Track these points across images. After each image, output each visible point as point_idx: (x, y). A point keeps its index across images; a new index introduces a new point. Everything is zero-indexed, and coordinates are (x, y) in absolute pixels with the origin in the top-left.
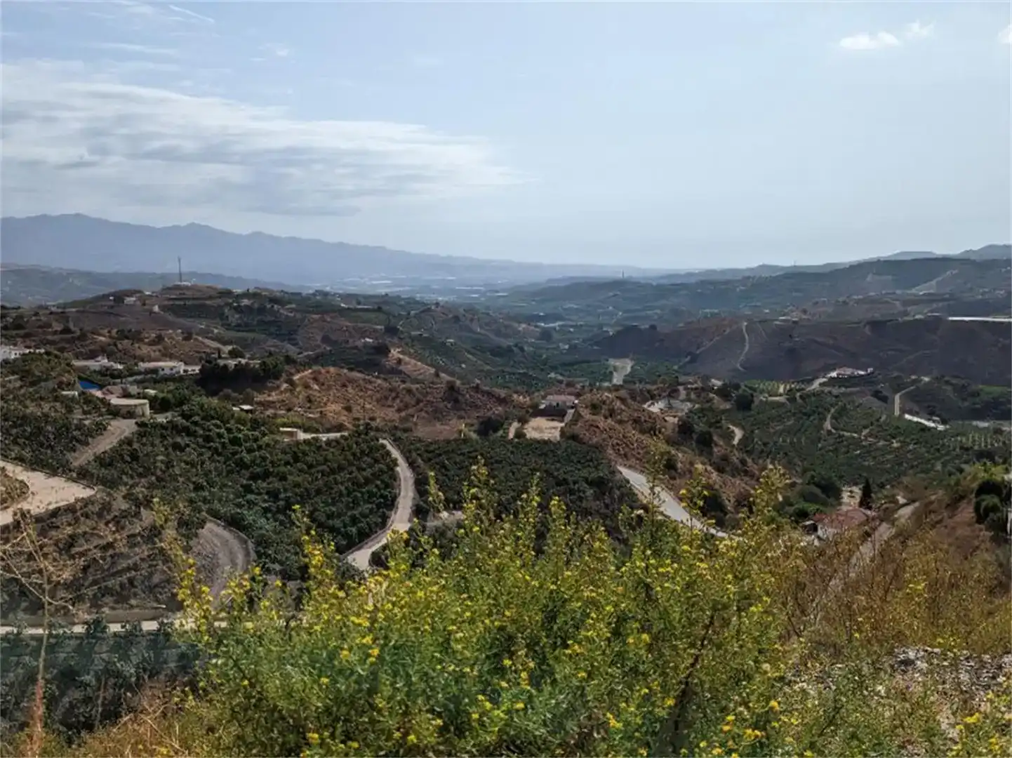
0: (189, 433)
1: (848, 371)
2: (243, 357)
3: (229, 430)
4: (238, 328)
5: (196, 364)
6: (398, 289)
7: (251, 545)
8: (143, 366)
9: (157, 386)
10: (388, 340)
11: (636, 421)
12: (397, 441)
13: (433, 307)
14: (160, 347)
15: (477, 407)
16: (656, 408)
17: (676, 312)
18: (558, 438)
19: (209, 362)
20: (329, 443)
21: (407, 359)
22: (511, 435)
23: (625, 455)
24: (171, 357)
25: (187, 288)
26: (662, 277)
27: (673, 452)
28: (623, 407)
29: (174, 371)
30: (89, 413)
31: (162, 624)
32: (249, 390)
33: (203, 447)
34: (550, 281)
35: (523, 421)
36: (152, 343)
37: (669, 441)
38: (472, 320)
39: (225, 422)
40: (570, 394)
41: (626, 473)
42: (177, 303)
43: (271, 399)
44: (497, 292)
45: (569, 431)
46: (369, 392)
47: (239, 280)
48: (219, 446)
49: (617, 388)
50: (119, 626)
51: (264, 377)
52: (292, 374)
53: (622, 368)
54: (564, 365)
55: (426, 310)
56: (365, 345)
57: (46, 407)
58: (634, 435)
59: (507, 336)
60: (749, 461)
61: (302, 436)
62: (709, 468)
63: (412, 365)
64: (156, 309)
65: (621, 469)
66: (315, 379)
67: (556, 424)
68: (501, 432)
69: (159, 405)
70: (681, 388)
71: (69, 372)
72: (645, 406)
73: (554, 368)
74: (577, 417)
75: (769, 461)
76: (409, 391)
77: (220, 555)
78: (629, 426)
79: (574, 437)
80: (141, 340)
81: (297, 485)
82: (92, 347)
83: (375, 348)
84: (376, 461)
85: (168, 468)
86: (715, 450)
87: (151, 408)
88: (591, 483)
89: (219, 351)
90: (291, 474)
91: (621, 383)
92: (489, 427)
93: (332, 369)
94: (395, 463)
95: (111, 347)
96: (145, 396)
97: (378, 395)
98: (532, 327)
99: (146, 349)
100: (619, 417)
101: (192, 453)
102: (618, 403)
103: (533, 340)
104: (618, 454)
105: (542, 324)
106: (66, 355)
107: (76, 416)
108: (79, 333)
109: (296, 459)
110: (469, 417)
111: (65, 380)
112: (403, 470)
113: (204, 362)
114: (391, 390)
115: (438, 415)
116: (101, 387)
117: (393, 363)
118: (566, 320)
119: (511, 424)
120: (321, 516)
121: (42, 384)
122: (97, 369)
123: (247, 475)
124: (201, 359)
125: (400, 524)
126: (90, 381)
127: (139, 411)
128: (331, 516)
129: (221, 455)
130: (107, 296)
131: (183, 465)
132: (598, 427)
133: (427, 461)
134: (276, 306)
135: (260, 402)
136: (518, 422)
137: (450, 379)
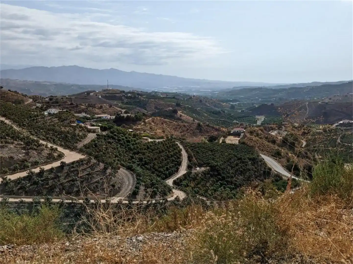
0: (113, 138)
1: (346, 121)
2: (129, 113)
3: (126, 138)
4: (127, 103)
5: (113, 116)
6: (180, 91)
7: (135, 176)
8: (97, 116)
9: (102, 123)
10: (177, 108)
12: (182, 143)
13: (193, 97)
14: (101, 110)
15: (208, 132)
16: (274, 133)
17: (280, 99)
18: (238, 144)
19: (118, 115)
20: (159, 142)
21: (183, 115)
22: (221, 142)
23: (262, 150)
24: (105, 113)
25: (110, 90)
26: (276, 86)
27: (280, 149)
28: (262, 133)
29: (107, 117)
30: (81, 131)
31: (107, 201)
32: (131, 124)
33: (117, 143)
34: (234, 87)
35: (225, 137)
36: (99, 108)
37: (279, 146)
38: (206, 102)
39: (125, 135)
40: (242, 128)
41: (263, 156)
42: (107, 95)
43: (138, 128)
44: (215, 92)
45: (241, 141)
46: (171, 126)
47: (127, 87)
48: (123, 143)
50: (94, 200)
51: (135, 120)
52: (145, 120)
53: (261, 119)
54: (239, 117)
55: (190, 98)
56: (169, 110)
57: (67, 129)
58: (266, 143)
59: (218, 108)
60: (308, 153)
61: (150, 140)
62: (293, 155)
63: (185, 117)
64: (100, 97)
65: (260, 154)
66: (153, 121)
67: (237, 138)
68: (217, 141)
69: (103, 129)
70: (283, 126)
71: (73, 118)
72: (270, 132)
73: (236, 119)
74: (245, 136)
75: (316, 153)
76: (184, 126)
77: (125, 179)
78: (264, 140)
79: (244, 143)
80: (95, 107)
81: (148, 156)
82: (80, 110)
83: (172, 111)
84: (175, 149)
85: (106, 150)
86: (296, 149)
87: (101, 130)
88: (250, 159)
89: (121, 111)
90: (146, 153)
91: (260, 124)
92: (212, 139)
93: (158, 118)
94: (181, 150)
95: (86, 110)
96: (99, 126)
97: (174, 127)
98: (227, 104)
99: (97, 110)
100: (260, 136)
101: (114, 145)
102: (260, 131)
103: (228, 109)
104: (260, 150)
105: (231, 103)
106: (73, 112)
107: (77, 132)
108: (76, 105)
109: (148, 148)
110: (205, 135)
111: (72, 120)
112: (184, 153)
113: (116, 115)
114: (178, 125)
115: (194, 134)
116: (83, 123)
117: (179, 116)
118: (239, 102)
119: (220, 138)
120: (156, 167)
121: (65, 121)
122: (82, 116)
123: (132, 153)
124: (115, 114)
125: (183, 171)
126: (80, 121)
127: (97, 131)
128: (160, 167)
129: (123, 146)
130: (84, 93)
131: (111, 149)
132: (252, 140)
133: (192, 150)
134: (139, 96)
135: (135, 129)
136: (223, 137)
137: (198, 122)
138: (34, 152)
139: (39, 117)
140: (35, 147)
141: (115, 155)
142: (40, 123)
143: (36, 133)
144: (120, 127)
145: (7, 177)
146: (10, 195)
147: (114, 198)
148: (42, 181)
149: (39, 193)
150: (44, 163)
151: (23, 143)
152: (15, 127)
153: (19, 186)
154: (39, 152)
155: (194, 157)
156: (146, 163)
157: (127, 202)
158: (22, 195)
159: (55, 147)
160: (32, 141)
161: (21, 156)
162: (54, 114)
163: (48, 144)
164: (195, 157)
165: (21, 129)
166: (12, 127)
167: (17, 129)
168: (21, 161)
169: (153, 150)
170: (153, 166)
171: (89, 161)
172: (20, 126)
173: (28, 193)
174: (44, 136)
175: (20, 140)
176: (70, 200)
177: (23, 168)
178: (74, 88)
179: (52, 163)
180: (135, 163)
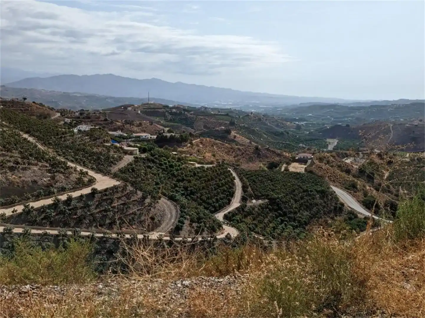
0: (153, 162)
2: (173, 133)
3: (169, 162)
4: (171, 121)
5: (154, 135)
6: (235, 107)
7: (178, 207)
8: (134, 135)
9: (141, 143)
11: (339, 166)
12: (235, 170)
13: (250, 114)
14: (140, 127)
15: (267, 157)
16: (348, 161)
17: (358, 119)
18: (304, 172)
19: (160, 134)
20: (207, 169)
21: (238, 136)
22: (283, 169)
23: (334, 181)
24: (145, 132)
25: (151, 104)
26: (353, 104)
27: (356, 181)
28: (334, 160)
29: (146, 137)
30: (116, 152)
31: (145, 236)
32: (175, 146)
33: (159, 168)
34: (301, 104)
35: (288, 164)
36: (138, 126)
37: (354, 176)
38: (266, 120)
39: (168, 158)
40: (309, 153)
41: (334, 189)
42: (148, 110)
43: (183, 150)
44: (278, 108)
45: (309, 169)
46: (223, 149)
47: (171, 101)
48: (165, 168)
49: (331, 152)
50: (129, 235)
51: (181, 141)
52: (192, 140)
53: (333, 143)
54: (306, 141)
55: (247, 115)
56: (222, 130)
57: (100, 149)
58: (338, 172)
59: (281, 128)
60: (391, 186)
61: (197, 165)
62: (372, 189)
63: (240, 138)
64: (139, 112)
65: (332, 186)
66: (201, 143)
67: (303, 166)
68: (278, 168)
69: (142, 150)
70: (360, 153)
71: (107, 136)
72: (344, 160)
73: (302, 142)
74: (313, 163)
75: (400, 187)
76: (239, 149)
77: (166, 211)
78: (336, 168)
79: (311, 172)
80: (133, 124)
81: (195, 185)
82: (115, 127)
83: (225, 130)
84: (227, 177)
85: (145, 175)
86: (375, 181)
87: (139, 151)
88: (318, 192)
89: (163, 130)
90: (193, 180)
91: (332, 149)
92: (273, 166)
93: (208, 139)
94: (234, 178)
95: (123, 127)
96: (137, 147)
97: (226, 150)
98: (292, 124)
99: (135, 129)
100: (331, 164)
101: (155, 170)
102: (332, 158)
103: (293, 130)
104: (331, 180)
105: (297, 123)
106: (106, 129)
107: (112, 153)
108: (110, 121)
109: (195, 174)
110: (264, 161)
111: (106, 139)
112: (237, 182)
113: (158, 134)
114: (231, 148)
115: (250, 160)
116: (119, 142)
117: (232, 137)
118: (308, 121)
119: (282, 165)
120: (204, 198)
121: (98, 140)
122: (117, 135)
123: (176, 180)
124: (156, 133)
125: (235, 204)
126: (115, 140)
127: (135, 152)
128: (208, 198)
129: (166, 171)
130: (121, 107)
131: (151, 174)
132: (322, 168)
133: (247, 178)
134: (186, 113)
135: (179, 151)
136: (286, 164)
137: (256, 144)
138: (61, 175)
139: (68, 135)
140: (62, 170)
141: (155, 182)
142: (68, 142)
143: (64, 153)
144: (162, 149)
145: (29, 205)
146: (32, 225)
147: (153, 233)
148: (70, 210)
149: (66, 225)
150: (73, 189)
151: (48, 165)
152: (40, 146)
153: (43, 215)
154: (67, 175)
155: (249, 187)
156: (192, 193)
157: (168, 238)
158: (46, 226)
159: (85, 170)
160: (59, 162)
161: (46, 180)
162: (85, 131)
163: (77, 166)
164: (251, 187)
165: (46, 148)
166: (36, 146)
167: (42, 148)
168: (45, 187)
169: (200, 178)
170: (201, 197)
171: (124, 188)
172: (44, 144)
173: (52, 225)
174: (73, 157)
175: (45, 161)
176: (101, 233)
177: (49, 194)
178: (109, 101)
179: (81, 190)
180: (179, 192)
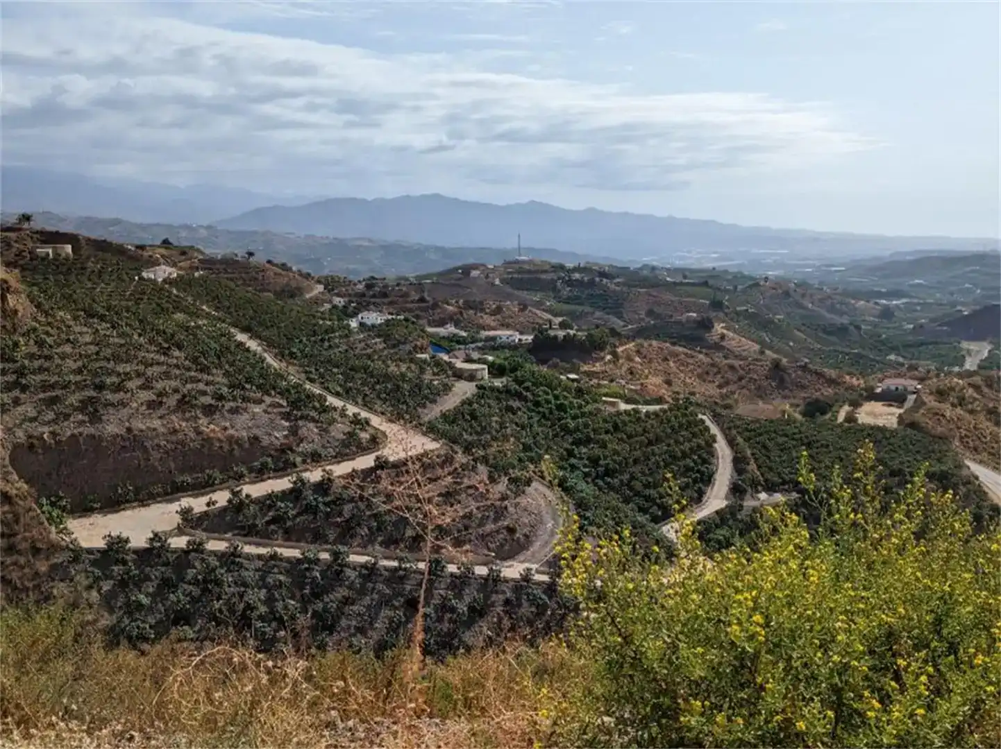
0: (519, 396)
2: (571, 328)
3: (556, 397)
4: (568, 301)
5: (529, 334)
6: (726, 263)
8: (484, 334)
9: (497, 352)
11: (991, 412)
12: (716, 417)
13: (762, 283)
14: (498, 317)
15: (803, 387)
18: (895, 426)
19: (541, 332)
20: (648, 414)
21: (731, 334)
22: (841, 417)
23: (976, 449)
24: (508, 326)
25: (524, 262)
28: (975, 395)
29: (511, 339)
30: (437, 374)
31: (491, 570)
32: (575, 360)
33: (533, 411)
34: (895, 254)
35: (856, 404)
36: (493, 313)
38: (803, 296)
39: (553, 389)
40: (911, 378)
41: (976, 468)
42: (516, 276)
43: (594, 369)
44: (833, 266)
45: (908, 419)
46: (691, 367)
47: (574, 255)
48: (547, 412)
49: (970, 374)
50: (455, 567)
51: (590, 348)
52: (615, 346)
53: (977, 352)
54: (907, 346)
55: (755, 284)
56: (689, 320)
57: (404, 368)
58: (988, 426)
59: (842, 314)
61: (623, 406)
63: (736, 341)
64: (497, 282)
65: (968, 463)
66: (638, 352)
67: (893, 410)
68: (828, 416)
69: (497, 371)
71: (423, 337)
73: (894, 349)
74: (919, 403)
76: (732, 367)
78: (982, 417)
79: (913, 425)
80: (482, 310)
81: (616, 453)
82: (442, 316)
83: (697, 322)
84: (694, 435)
85: (501, 428)
87: (489, 373)
89: (550, 322)
90: (611, 441)
91: (975, 368)
92: (815, 409)
93: (654, 343)
94: (714, 438)
95: (458, 316)
96: (484, 362)
97: (700, 370)
98: (871, 305)
99: (488, 320)
100: (970, 407)
101: (522, 417)
102: (971, 391)
103: (872, 319)
104: (966, 446)
105: (884, 302)
106: (421, 322)
107: (427, 376)
108: (431, 303)
109: (616, 427)
110: (794, 397)
111: (418, 343)
112: (721, 447)
113: (536, 332)
114: (713, 365)
115: (761, 393)
116: (448, 352)
117: (716, 338)
118: (910, 297)
119: (841, 406)
120: (638, 485)
121: (401, 347)
122: (446, 335)
123: (570, 440)
124: (534, 329)
125: (716, 500)
126: (440, 346)
127: (479, 375)
128: (647, 486)
129: (548, 419)
130: (456, 269)
131: (515, 427)
132: (943, 416)
133: (747, 440)
134: (605, 280)
135: (585, 372)
136: (850, 406)
137: (775, 356)
138: (311, 425)
139: (337, 334)
140: (313, 414)
141: (523, 444)
142: (336, 350)
143: (322, 376)
144: (544, 369)
145: (240, 491)
146: (245, 536)
147: (510, 563)
148: (325, 504)
149: (318, 537)
150: (336, 457)
151: (285, 404)
152: (270, 359)
153: (270, 514)
154: (324, 426)
155: (752, 462)
156: (609, 472)
157: (545, 578)
158: (277, 539)
159: (364, 414)
160: (308, 397)
161: (279, 435)
162: (373, 326)
163: (348, 406)
164: (756, 460)
165: (284, 365)
166: (263, 360)
167: (275, 364)
168: (276, 450)
169: (630, 437)
170: (629, 482)
171: (448, 460)
172: (281, 356)
173: (290, 536)
174: (341, 386)
175: (279, 393)
176: (394, 559)
177: (283, 468)
178: (433, 256)
179: (354, 459)
180: (578, 468)
